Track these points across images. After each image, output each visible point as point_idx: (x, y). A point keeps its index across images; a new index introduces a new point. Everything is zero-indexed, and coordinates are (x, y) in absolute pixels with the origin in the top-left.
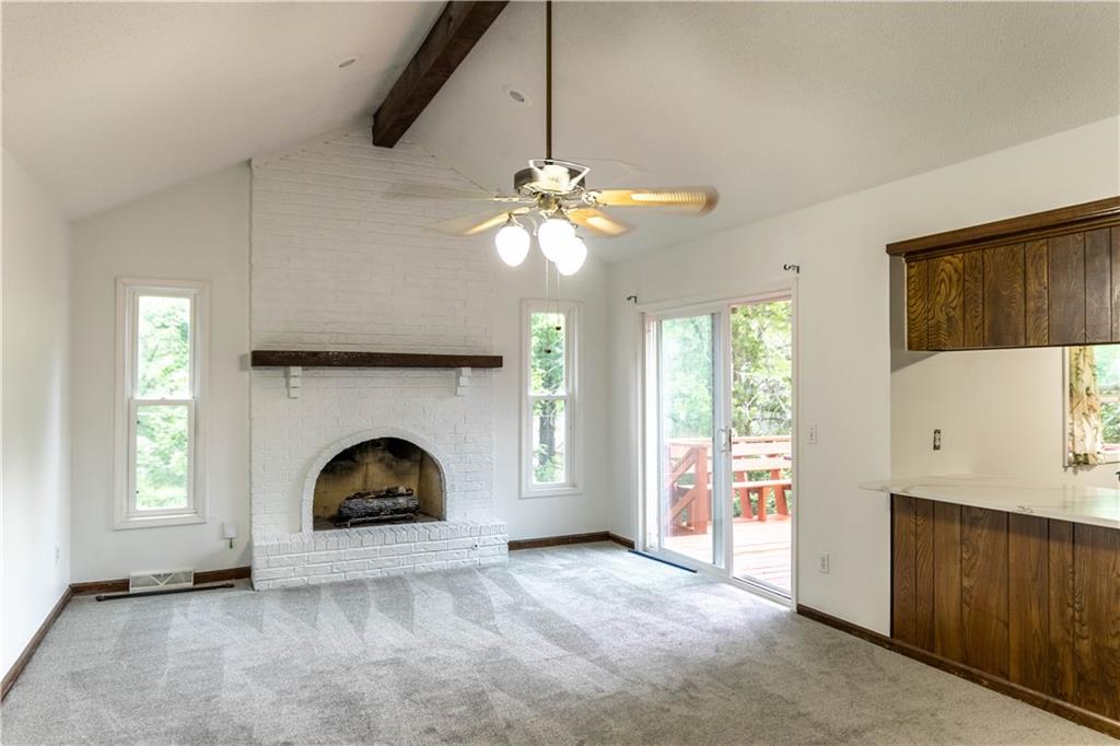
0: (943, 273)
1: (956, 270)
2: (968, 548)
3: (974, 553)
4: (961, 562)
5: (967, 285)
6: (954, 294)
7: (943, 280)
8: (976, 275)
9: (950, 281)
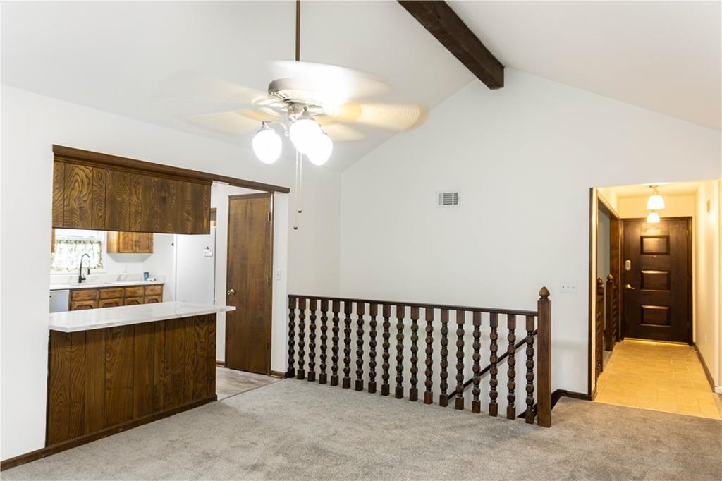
0: (77, 176)
1: (87, 177)
2: (110, 354)
3: (114, 355)
4: (105, 364)
5: (95, 188)
6: (85, 192)
7: (77, 181)
8: (102, 184)
9: (83, 182)
